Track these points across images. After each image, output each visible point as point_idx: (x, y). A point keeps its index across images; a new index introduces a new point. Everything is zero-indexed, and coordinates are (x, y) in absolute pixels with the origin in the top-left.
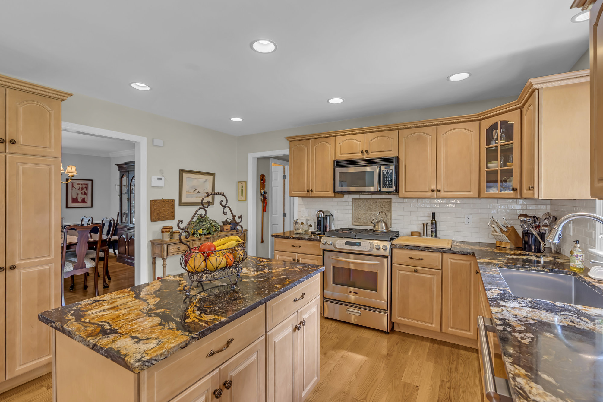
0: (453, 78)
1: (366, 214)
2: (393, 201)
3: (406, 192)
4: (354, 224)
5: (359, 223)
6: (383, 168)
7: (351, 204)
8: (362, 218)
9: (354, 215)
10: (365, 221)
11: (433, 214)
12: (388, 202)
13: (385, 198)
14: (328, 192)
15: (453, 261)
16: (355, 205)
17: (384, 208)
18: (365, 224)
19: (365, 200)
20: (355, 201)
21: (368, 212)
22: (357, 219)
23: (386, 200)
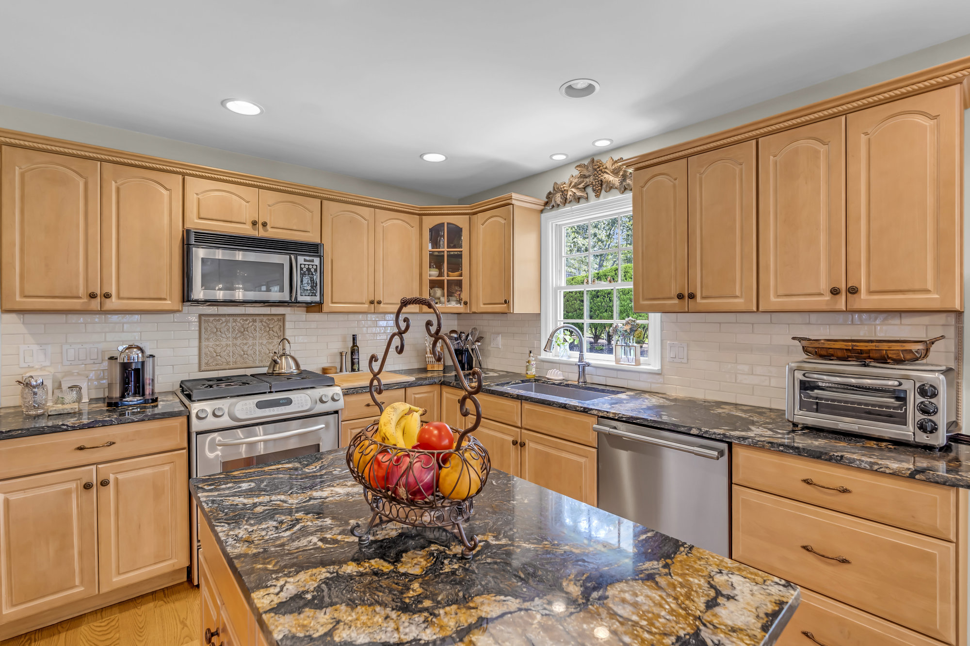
0: (429, 158)
1: (235, 345)
2: (287, 318)
3: (332, 303)
4: (203, 368)
5: (217, 364)
6: (301, 259)
7: (195, 327)
8: (223, 354)
9: (203, 351)
10: (231, 359)
11: (354, 338)
12: (279, 320)
13: (272, 313)
14: (165, 299)
15: (417, 396)
16: (206, 329)
17: (271, 332)
18: (231, 366)
19: (231, 319)
20: (207, 322)
21: (239, 342)
22: (212, 357)
23: (275, 318)
